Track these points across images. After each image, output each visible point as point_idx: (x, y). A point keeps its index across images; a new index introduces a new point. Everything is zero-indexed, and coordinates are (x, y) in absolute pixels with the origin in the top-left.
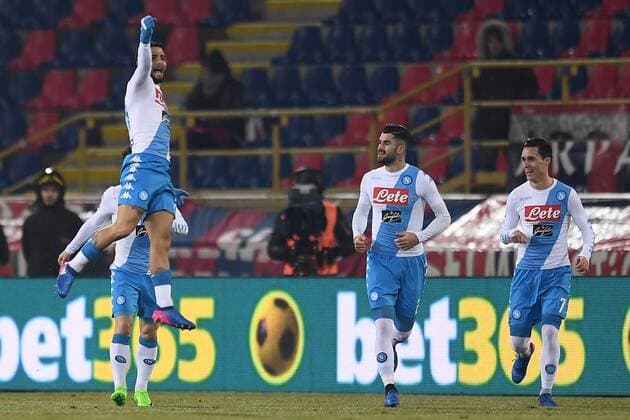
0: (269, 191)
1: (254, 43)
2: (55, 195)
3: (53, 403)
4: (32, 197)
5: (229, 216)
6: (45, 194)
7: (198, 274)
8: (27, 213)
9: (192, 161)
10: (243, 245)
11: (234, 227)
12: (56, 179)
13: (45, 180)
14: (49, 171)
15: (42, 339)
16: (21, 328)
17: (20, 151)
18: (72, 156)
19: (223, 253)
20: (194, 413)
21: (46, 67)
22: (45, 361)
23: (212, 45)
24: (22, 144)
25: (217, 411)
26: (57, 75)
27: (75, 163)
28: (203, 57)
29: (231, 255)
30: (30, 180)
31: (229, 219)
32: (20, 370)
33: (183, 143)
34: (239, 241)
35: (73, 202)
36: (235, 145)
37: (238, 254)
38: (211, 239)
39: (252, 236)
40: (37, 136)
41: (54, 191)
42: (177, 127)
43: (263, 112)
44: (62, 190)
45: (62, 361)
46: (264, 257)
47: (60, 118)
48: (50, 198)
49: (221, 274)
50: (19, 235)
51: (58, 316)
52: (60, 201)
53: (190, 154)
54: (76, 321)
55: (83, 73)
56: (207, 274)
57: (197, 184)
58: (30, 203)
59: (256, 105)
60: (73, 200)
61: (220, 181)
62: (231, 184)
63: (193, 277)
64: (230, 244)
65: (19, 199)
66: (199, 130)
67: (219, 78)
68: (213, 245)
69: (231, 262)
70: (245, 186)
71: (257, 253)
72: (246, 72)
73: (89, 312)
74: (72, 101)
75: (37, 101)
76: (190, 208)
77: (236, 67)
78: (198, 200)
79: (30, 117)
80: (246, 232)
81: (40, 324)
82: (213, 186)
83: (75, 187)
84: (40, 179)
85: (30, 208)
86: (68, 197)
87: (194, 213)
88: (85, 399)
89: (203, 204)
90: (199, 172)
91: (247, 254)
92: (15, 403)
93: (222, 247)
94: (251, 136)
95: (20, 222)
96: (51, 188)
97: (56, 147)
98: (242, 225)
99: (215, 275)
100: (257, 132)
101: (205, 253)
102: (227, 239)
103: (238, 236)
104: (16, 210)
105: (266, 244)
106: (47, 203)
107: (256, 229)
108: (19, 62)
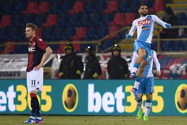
0: (185, 52)
1: (181, 5)
2: (118, 53)
3: (117, 119)
4: (110, 54)
5: (173, 60)
6: (115, 53)
7: (163, 78)
8: (109, 59)
9: (161, 42)
10: (178, 69)
11: (175, 63)
12: (118, 48)
13: (115, 48)
14: (116, 45)
15: (109, 99)
16: (102, 95)
17: (107, 39)
18: (123, 41)
19: (171, 71)
20: (162, 123)
21: (115, 12)
22: (110, 106)
23: (168, 5)
24: (107, 37)
25: (169, 122)
26: (118, 15)
27: (124, 43)
28: (165, 9)
29: (174, 72)
30: (110, 48)
31: (173, 61)
32: (102, 109)
33: (158, 37)
34: (176, 68)
35: (123, 55)
36: (175, 37)
37: (176, 72)
38: (167, 67)
39: (180, 66)
40: (112, 34)
41: (117, 52)
42: (156, 31)
43: (184, 26)
44: (120, 51)
45: (115, 106)
46: (184, 73)
47: (119, 29)
48: (116, 54)
49: (171, 78)
50: (106, 66)
51: (114, 91)
52: (119, 55)
53: (161, 40)
54: (120, 93)
55: (126, 14)
56: (166, 78)
57: (163, 49)
58: (110, 56)
59: (182, 24)
60: (124, 55)
61: (170, 49)
62: (174, 50)
63: (162, 79)
64: (173, 69)
65: (106, 54)
66: (164, 32)
67: (170, 16)
68: (168, 69)
69: (174, 74)
70: (178, 50)
71: (182, 72)
72: (178, 14)
73: (124, 90)
74: (123, 23)
75: (112, 23)
76: (161, 57)
77: (175, 12)
78: (163, 55)
79: (110, 28)
80: (179, 65)
81: (108, 94)
82: (168, 50)
83: (124, 50)
84: (113, 48)
85: (110, 57)
86: (122, 54)
87: (162, 59)
88: (127, 118)
89: (165, 56)
90: (164, 46)
91: (179, 72)
92: (105, 119)
93: (171, 70)
94: (180, 34)
95: (107, 62)
96: (116, 51)
97: (118, 38)
98: (177, 63)
99: (169, 79)
100: (182, 33)
101: (166, 71)
102: (172, 67)
103: (176, 66)
104: (105, 58)
105: (185, 69)
106: (115, 56)
107: (182, 64)
108: (106, 11)
